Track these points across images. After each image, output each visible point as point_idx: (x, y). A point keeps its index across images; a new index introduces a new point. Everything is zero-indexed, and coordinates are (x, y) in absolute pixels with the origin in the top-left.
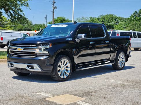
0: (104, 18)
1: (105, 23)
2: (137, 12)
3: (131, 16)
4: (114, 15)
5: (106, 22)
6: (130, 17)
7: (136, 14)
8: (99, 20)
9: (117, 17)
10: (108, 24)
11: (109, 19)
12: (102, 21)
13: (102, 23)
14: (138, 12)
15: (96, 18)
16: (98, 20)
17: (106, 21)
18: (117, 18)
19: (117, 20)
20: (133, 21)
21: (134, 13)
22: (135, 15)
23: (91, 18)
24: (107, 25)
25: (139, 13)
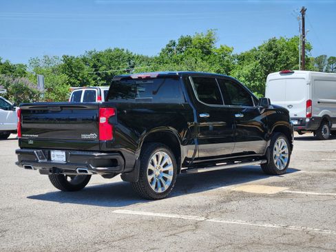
0: (98, 57)
1: (101, 69)
2: (174, 43)
3: (161, 52)
4: (125, 52)
5: (104, 67)
6: (158, 56)
7: (172, 48)
8: (86, 62)
9: (133, 54)
10: (109, 72)
11: (111, 59)
12: (95, 66)
13: (94, 69)
14: (177, 43)
15: (80, 57)
16: (82, 63)
17: (102, 65)
18: (133, 57)
19: (132, 62)
20: (166, 63)
21: (168, 46)
22: (171, 50)
23: (65, 57)
24: (106, 74)
25: (180, 45)
